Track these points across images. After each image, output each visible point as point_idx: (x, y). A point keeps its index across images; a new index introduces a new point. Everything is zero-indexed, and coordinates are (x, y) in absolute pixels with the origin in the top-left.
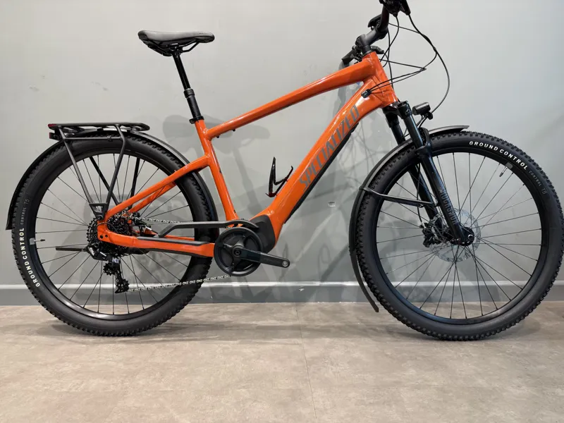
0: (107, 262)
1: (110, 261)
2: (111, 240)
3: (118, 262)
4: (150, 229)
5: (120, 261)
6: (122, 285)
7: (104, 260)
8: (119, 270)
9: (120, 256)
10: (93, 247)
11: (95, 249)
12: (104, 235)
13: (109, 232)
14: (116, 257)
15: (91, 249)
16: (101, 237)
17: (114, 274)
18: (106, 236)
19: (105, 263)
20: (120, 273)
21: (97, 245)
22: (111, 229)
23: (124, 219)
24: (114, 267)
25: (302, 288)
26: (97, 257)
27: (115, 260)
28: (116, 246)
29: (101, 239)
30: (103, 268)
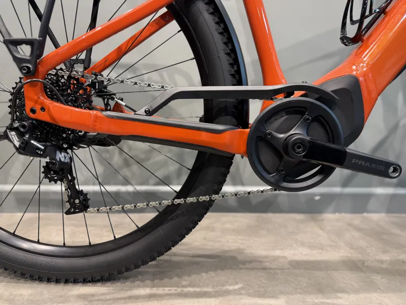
0: (48, 160)
1: (53, 158)
2: (52, 118)
3: (67, 160)
4: (123, 103)
5: (71, 159)
6: (77, 201)
7: (41, 156)
8: (71, 173)
9: (72, 149)
10: (16, 130)
11: (20, 135)
12: (37, 108)
13: (48, 102)
14: (65, 150)
15: (13, 135)
16: (33, 111)
17: (62, 180)
18: (43, 109)
19: (44, 161)
20: (73, 178)
21: (24, 126)
22: (52, 97)
23: (77, 80)
24: (62, 170)
25: (318, 195)
26: (25, 149)
27: (61, 156)
28: (64, 130)
29: (32, 115)
30: (42, 170)
